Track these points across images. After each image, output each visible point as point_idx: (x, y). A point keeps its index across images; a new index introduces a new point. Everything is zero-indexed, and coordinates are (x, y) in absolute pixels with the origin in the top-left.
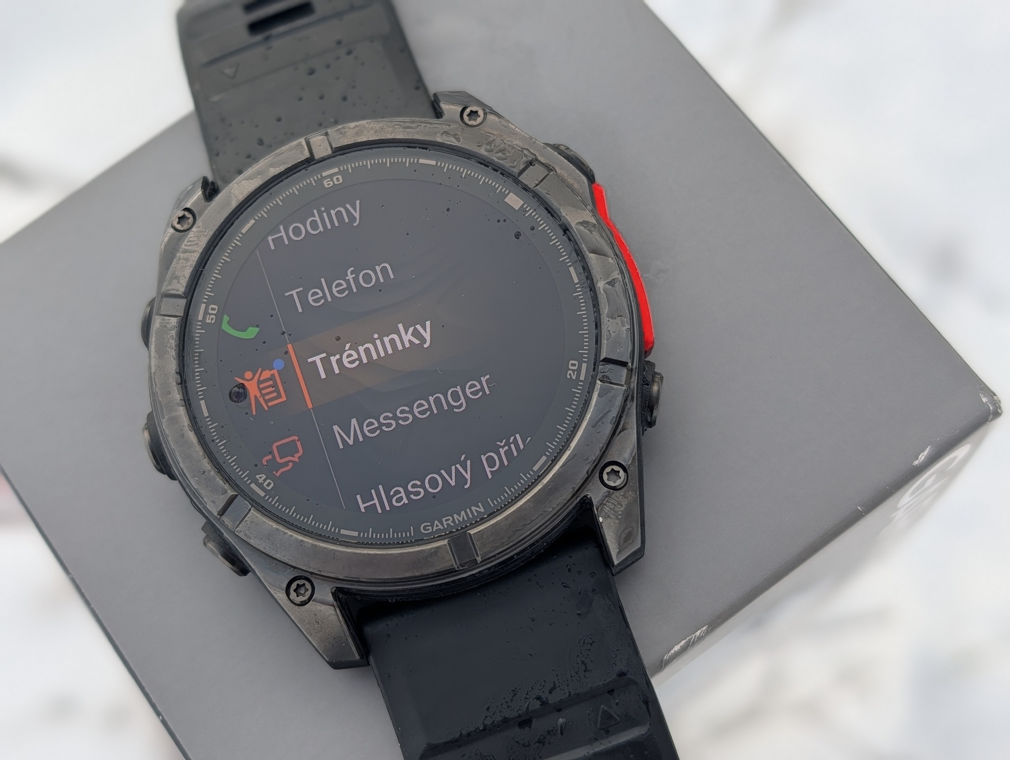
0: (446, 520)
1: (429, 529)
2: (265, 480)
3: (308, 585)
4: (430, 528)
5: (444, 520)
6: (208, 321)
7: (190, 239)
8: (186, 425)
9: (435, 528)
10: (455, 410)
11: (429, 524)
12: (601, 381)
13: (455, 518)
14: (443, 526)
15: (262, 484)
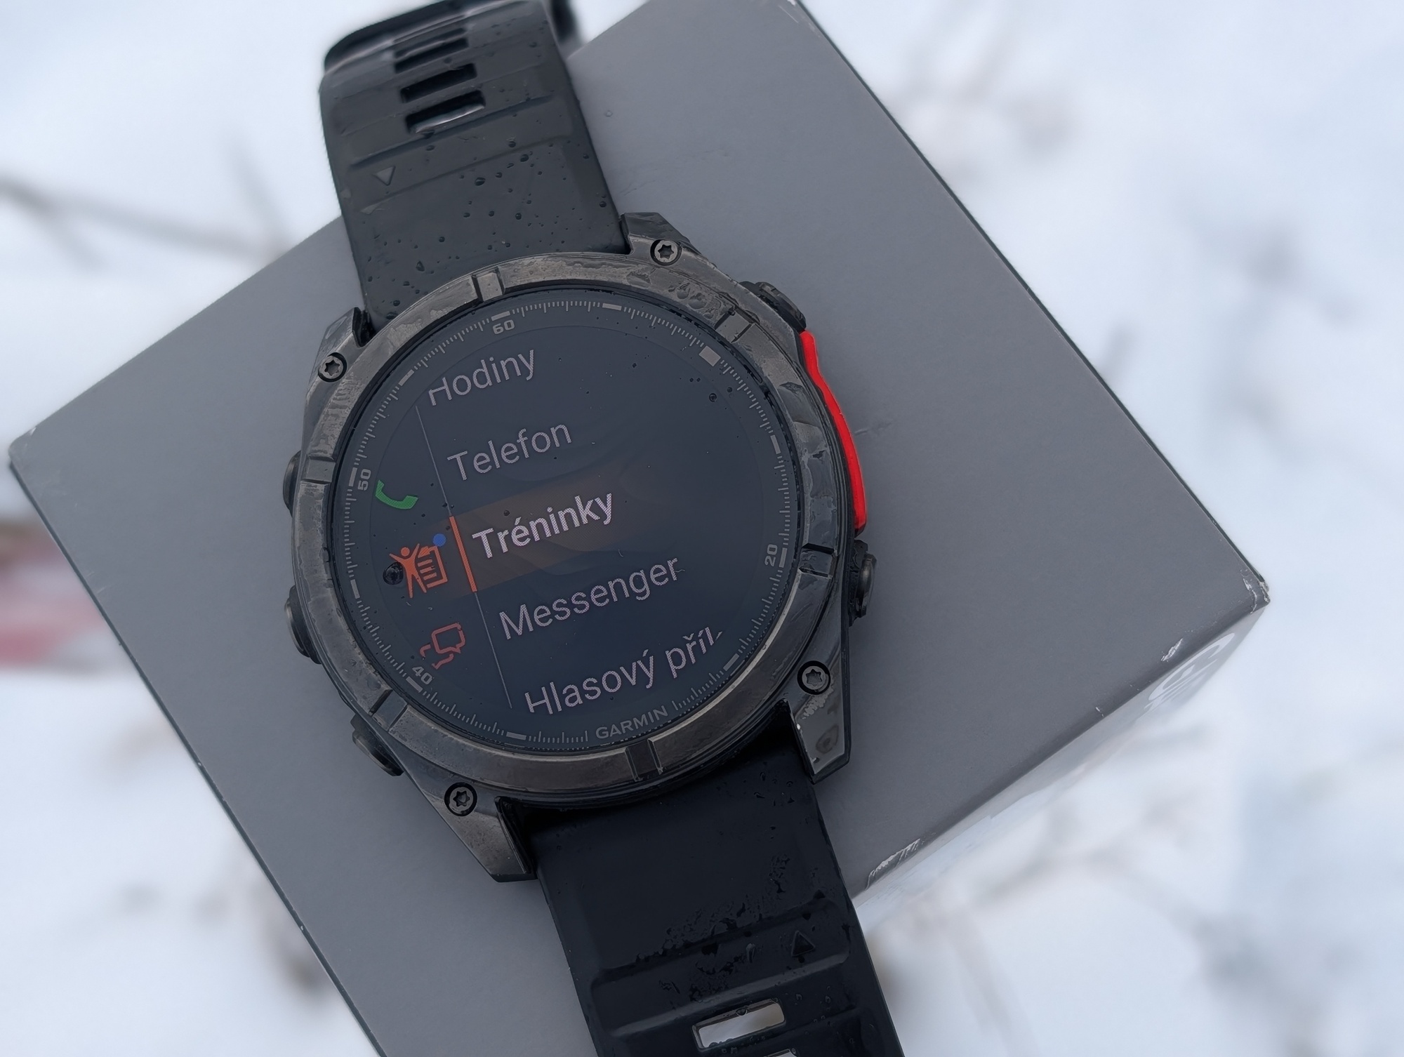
0: (625, 725)
1: (605, 735)
2: (422, 674)
3: (470, 794)
4: (607, 733)
5: (622, 724)
6: (359, 488)
7: (340, 392)
8: (334, 609)
9: (612, 733)
10: (637, 598)
11: (606, 728)
12: (802, 570)
13: (636, 724)
14: (621, 731)
15: (420, 678)
